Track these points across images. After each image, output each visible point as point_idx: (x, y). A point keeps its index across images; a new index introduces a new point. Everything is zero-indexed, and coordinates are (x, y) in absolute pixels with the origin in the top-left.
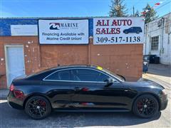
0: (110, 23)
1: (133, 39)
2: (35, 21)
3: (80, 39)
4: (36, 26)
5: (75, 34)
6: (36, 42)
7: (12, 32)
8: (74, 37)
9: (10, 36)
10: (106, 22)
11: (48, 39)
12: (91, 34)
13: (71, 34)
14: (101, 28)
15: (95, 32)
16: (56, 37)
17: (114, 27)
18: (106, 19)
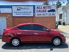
2: (11, 7)
3: (30, 14)
4: (11, 9)
5: (28, 12)
7: (1, 11)
8: (27, 13)
9: (0, 13)
11: (16, 14)
12: (34, 12)
14: (39, 10)
15: (36, 11)
16: (20, 13)
17: (44, 9)
18: (40, 6)
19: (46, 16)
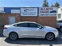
1: (53, 15)
3: (35, 14)
8: (32, 14)
9: (11, 13)
11: (24, 14)
12: (38, 13)
13: (32, 13)
14: (42, 11)
15: (40, 12)
16: (26, 14)
18: (44, 8)
19: (48, 16)
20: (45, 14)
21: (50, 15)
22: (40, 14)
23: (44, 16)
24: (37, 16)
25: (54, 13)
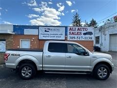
0: (77, 29)
1: (88, 38)
2: (37, 27)
3: (61, 37)
4: (38, 30)
5: (58, 35)
6: (37, 38)
7: (25, 33)
9: (23, 34)
10: (74, 29)
11: (44, 36)
12: (66, 34)
13: (56, 35)
14: (72, 31)
15: (68, 33)
16: (48, 35)
17: (78, 31)
18: (74, 27)
19: (81, 40)
20: (76, 36)
21: (83, 38)
22: (69, 36)
23: (75, 39)
24: (64, 39)
25: (90, 36)
